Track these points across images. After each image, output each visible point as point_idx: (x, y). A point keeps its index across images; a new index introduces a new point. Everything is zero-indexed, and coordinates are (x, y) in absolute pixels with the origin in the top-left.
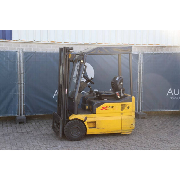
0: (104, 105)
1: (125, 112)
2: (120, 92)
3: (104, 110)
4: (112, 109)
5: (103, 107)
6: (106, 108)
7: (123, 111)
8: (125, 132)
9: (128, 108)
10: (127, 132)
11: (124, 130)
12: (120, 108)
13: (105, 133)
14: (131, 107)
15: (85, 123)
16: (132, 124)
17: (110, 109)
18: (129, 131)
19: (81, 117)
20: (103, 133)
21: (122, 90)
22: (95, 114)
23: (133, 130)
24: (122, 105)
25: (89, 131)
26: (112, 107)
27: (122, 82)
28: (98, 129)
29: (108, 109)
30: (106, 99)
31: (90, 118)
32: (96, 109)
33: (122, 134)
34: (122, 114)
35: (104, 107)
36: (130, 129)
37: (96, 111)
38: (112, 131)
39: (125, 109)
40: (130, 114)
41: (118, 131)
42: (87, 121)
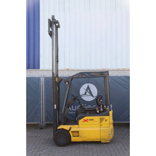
0: (86, 118)
1: (103, 124)
2: (99, 107)
3: (85, 122)
4: (92, 121)
5: (84, 120)
6: (87, 121)
7: (102, 123)
8: (104, 141)
9: (106, 121)
10: (105, 141)
11: (103, 139)
12: (99, 120)
13: (87, 141)
14: (109, 120)
15: (70, 132)
16: (109, 135)
17: (91, 121)
18: (107, 140)
19: (66, 127)
20: (85, 141)
21: (101, 106)
22: (78, 125)
23: (111, 139)
24: (100, 118)
25: (74, 139)
26: (92, 120)
27: (102, 100)
28: (81, 137)
29: (89, 121)
30: (88, 113)
31: (74, 128)
32: (79, 121)
33: (102, 142)
34: (101, 125)
35: (86, 119)
36: (108, 138)
37: (79, 123)
38: (92, 140)
39: (103, 122)
40: (108, 126)
41: (97, 140)
42: (71, 130)
